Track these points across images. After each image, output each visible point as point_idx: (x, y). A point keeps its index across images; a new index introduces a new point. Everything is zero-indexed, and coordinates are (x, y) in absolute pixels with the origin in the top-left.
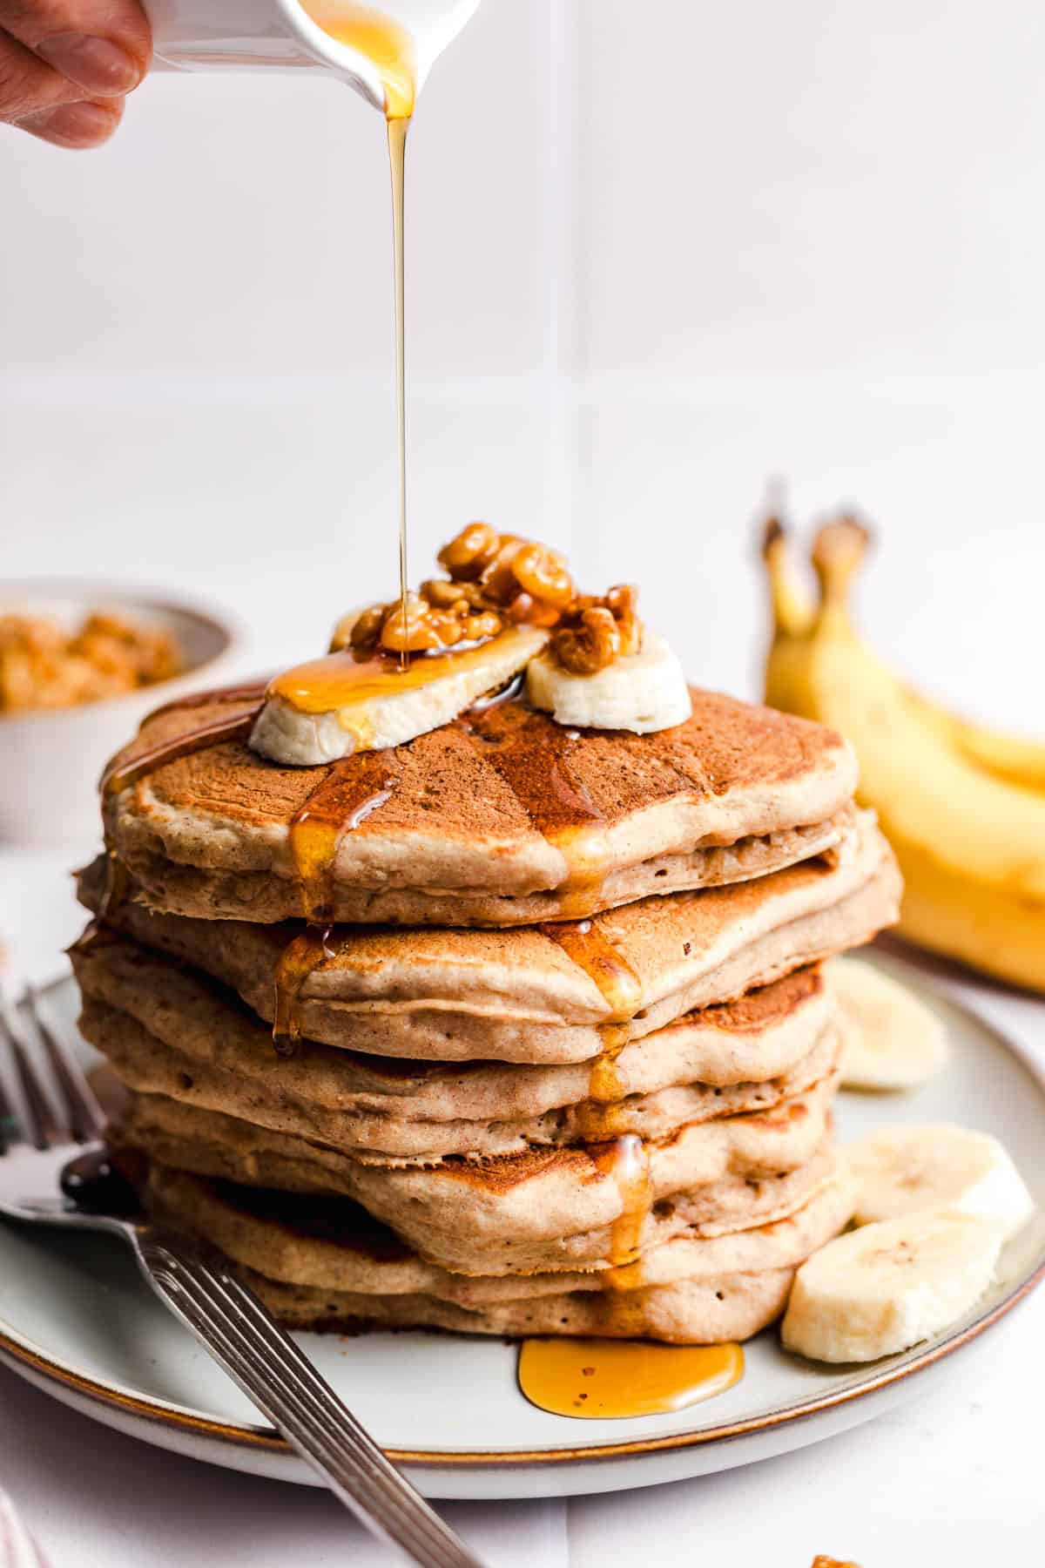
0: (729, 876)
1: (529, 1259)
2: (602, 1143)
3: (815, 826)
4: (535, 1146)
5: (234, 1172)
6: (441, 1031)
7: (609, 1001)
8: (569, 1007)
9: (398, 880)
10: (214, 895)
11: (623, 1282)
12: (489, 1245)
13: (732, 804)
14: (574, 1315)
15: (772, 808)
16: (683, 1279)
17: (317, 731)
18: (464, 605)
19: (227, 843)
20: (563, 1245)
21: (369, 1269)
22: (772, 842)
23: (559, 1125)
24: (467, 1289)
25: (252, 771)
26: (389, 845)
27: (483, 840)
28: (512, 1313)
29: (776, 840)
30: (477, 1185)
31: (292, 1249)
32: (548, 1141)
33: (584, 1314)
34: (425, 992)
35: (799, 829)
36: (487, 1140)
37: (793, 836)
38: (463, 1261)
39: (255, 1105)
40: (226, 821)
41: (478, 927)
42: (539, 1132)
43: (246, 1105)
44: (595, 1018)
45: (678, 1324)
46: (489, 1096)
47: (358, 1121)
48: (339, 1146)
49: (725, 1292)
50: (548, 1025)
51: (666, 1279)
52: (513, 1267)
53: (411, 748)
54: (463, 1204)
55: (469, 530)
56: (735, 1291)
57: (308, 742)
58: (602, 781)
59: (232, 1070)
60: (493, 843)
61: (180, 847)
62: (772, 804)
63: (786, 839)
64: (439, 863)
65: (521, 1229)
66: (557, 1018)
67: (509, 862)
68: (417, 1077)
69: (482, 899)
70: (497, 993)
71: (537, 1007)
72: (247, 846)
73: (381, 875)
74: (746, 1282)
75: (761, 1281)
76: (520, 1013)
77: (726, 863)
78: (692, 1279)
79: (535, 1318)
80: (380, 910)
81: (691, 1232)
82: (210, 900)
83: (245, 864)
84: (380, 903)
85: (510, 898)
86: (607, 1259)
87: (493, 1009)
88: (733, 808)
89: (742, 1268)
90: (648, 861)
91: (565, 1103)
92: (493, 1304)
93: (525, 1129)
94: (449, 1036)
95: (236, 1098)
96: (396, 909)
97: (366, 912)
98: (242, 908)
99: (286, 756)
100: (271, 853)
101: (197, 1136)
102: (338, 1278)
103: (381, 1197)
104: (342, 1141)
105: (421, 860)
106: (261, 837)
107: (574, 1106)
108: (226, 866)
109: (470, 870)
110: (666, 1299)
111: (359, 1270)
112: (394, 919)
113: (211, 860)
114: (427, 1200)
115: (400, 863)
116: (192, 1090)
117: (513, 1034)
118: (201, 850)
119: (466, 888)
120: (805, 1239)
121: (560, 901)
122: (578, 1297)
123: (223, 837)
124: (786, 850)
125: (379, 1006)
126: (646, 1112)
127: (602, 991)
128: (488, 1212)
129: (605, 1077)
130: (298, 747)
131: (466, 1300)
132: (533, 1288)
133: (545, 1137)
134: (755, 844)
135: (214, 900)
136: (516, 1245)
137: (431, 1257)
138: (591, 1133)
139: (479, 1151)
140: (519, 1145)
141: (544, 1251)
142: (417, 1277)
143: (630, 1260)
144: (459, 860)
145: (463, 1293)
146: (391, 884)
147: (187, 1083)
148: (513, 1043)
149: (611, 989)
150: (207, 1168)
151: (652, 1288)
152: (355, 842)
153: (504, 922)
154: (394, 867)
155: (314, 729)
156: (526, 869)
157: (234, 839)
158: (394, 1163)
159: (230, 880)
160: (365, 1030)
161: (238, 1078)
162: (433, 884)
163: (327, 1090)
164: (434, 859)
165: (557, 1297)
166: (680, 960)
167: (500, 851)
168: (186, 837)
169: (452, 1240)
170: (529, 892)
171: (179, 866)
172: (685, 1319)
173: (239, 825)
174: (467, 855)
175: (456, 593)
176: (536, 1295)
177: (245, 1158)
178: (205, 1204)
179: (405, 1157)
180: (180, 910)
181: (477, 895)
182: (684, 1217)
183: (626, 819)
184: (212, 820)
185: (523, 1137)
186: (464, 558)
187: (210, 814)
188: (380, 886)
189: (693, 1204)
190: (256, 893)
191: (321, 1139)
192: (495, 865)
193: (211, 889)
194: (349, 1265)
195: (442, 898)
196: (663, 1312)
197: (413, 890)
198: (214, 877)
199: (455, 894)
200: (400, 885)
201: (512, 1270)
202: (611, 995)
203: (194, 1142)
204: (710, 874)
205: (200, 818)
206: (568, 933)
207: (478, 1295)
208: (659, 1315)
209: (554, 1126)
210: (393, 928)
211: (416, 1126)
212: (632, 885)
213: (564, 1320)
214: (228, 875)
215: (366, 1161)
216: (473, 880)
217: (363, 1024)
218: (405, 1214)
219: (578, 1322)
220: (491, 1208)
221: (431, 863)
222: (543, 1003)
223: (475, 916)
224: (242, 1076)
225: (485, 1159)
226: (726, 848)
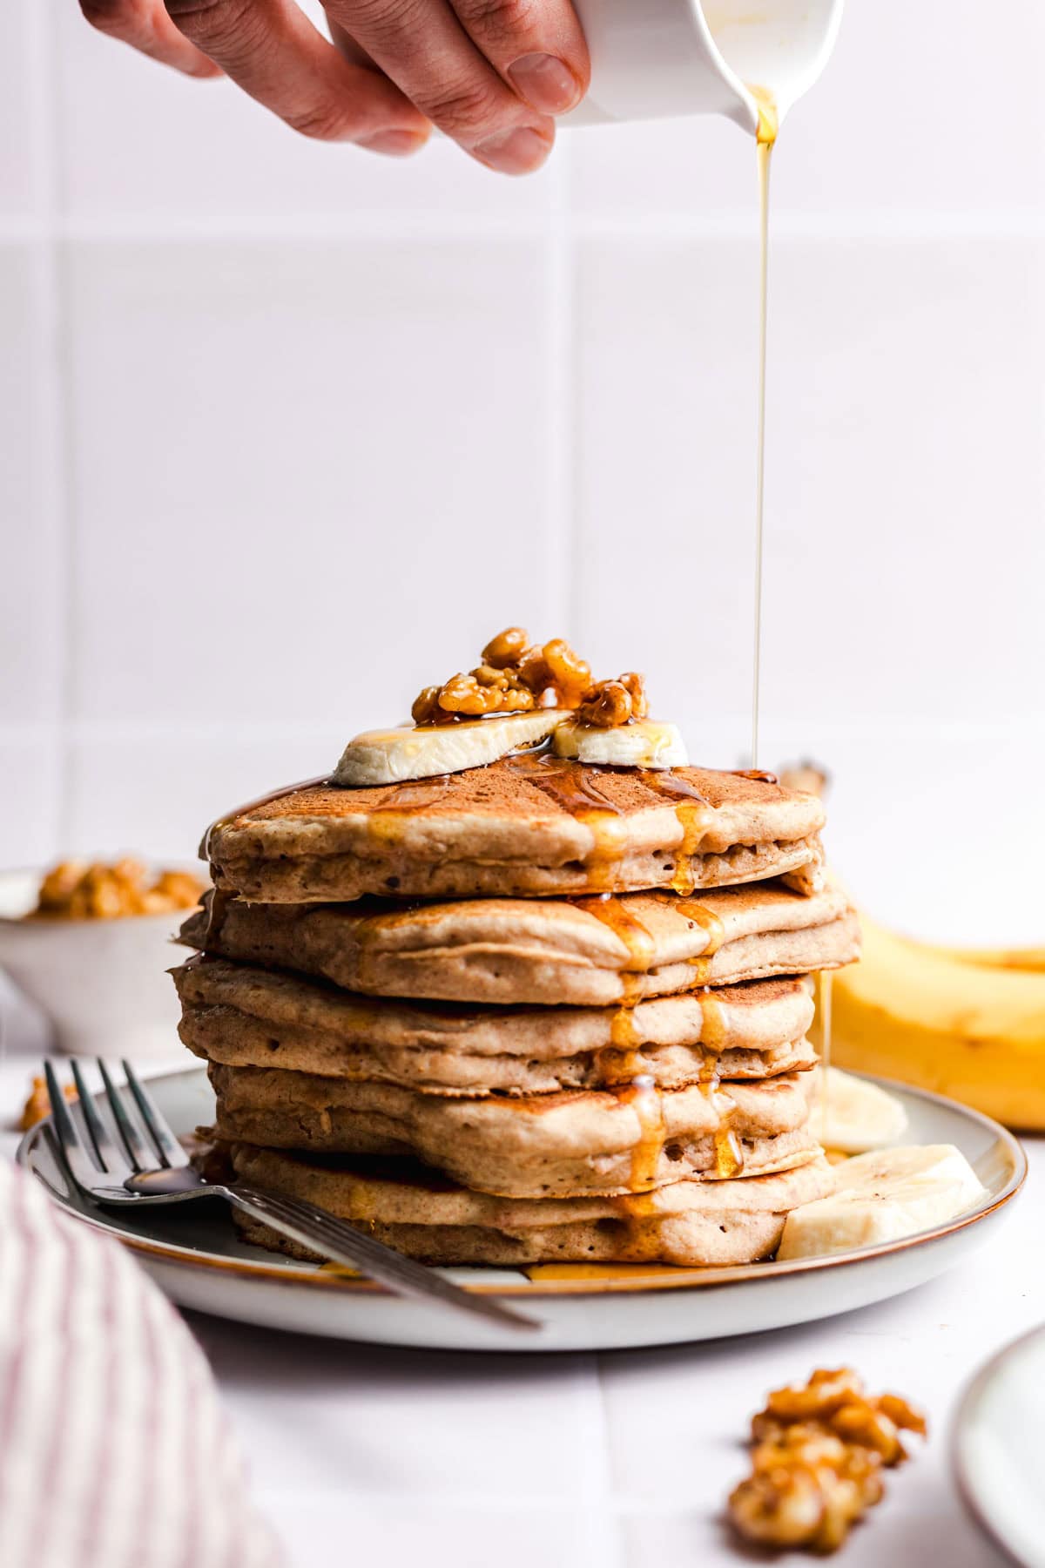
0: (724, 878)
1: (561, 1180)
2: (622, 1085)
3: (792, 843)
4: (567, 1087)
5: (310, 1137)
6: (491, 971)
7: (630, 949)
8: (596, 952)
9: (457, 854)
10: (302, 878)
11: (640, 1209)
12: (529, 1162)
13: (725, 815)
14: (600, 1244)
15: (758, 821)
16: (691, 1210)
17: (388, 756)
18: (505, 682)
19: (315, 832)
20: (591, 1163)
21: (426, 1199)
22: (758, 852)
23: (587, 1069)
24: (508, 1214)
25: (333, 793)
26: (448, 824)
27: (525, 818)
28: (547, 1240)
29: (761, 850)
30: (518, 1109)
31: (360, 1187)
32: (578, 1083)
33: (608, 1243)
34: (478, 937)
35: (779, 843)
36: (526, 1076)
37: (775, 849)
38: (505, 1183)
39: (333, 1054)
40: (314, 818)
41: (521, 894)
42: (569, 1075)
43: (325, 1055)
44: (616, 963)
45: (689, 1248)
46: (530, 1035)
47: (420, 1055)
48: (403, 1082)
49: (727, 1226)
50: (579, 966)
51: (678, 1208)
52: (549, 1191)
53: (463, 775)
54: (508, 1124)
55: (508, 632)
56: (736, 1225)
57: (380, 767)
58: (620, 793)
59: (314, 1026)
60: (533, 819)
61: (276, 841)
62: (757, 817)
63: (769, 850)
64: (489, 835)
65: (557, 1144)
66: (585, 960)
67: (546, 832)
68: (469, 1019)
69: (524, 868)
70: (537, 937)
71: (570, 951)
72: (332, 832)
73: (442, 847)
74: (745, 1219)
75: (758, 1219)
76: (556, 955)
77: (721, 867)
78: (699, 1211)
79: (566, 1246)
80: (440, 882)
81: (698, 1176)
82: (299, 883)
83: (329, 847)
84: (440, 873)
85: (546, 868)
86: (627, 1185)
87: (534, 950)
88: (727, 817)
89: (741, 1205)
90: (657, 854)
91: (592, 1046)
92: (531, 1229)
93: (558, 1071)
94: (497, 975)
95: (316, 1050)
96: (454, 879)
97: (429, 883)
98: (326, 887)
99: (362, 779)
100: (351, 835)
101: (280, 1103)
102: (398, 1210)
103: (438, 1127)
104: (407, 1075)
105: (474, 834)
106: (344, 825)
107: (599, 1052)
108: (314, 852)
109: (514, 841)
110: (679, 1226)
111: (417, 1200)
112: (451, 889)
113: (302, 847)
114: (477, 1124)
115: (457, 836)
116: (279, 1050)
117: (550, 972)
118: (293, 841)
119: (512, 858)
120: (793, 1193)
121: (587, 874)
122: (604, 1226)
123: (312, 829)
124: (769, 858)
125: (438, 952)
126: (659, 1062)
127: (624, 941)
128: (529, 1130)
129: (625, 1026)
130: (372, 771)
131: (508, 1225)
132: (565, 1214)
133: (576, 1079)
134: (744, 853)
135: (303, 882)
136: (552, 1163)
137: (477, 1186)
138: (613, 1077)
139: (520, 1087)
140: (554, 1085)
141: (576, 1172)
142: (466, 1206)
143: (647, 1189)
144: (505, 832)
145: (506, 1218)
146: (450, 856)
147: (274, 1045)
148: (551, 980)
149: (630, 939)
150: (287, 1137)
151: (665, 1216)
152: (420, 821)
153: (542, 891)
154: (453, 841)
155: (386, 756)
156: (560, 840)
157: (321, 828)
158: (450, 1092)
159: (317, 865)
160: (427, 973)
161: (319, 1032)
162: (485, 855)
163: (394, 1031)
164: (485, 832)
165: (584, 1224)
166: (686, 930)
167: (539, 824)
168: (281, 833)
169: (497, 1159)
170: (562, 863)
171: (275, 860)
172: (694, 1243)
173: (325, 818)
174: (512, 828)
175: (496, 674)
176: (568, 1221)
177: (321, 1114)
178: (284, 1166)
179: (458, 1087)
180: (273, 899)
181: (518, 864)
182: (691, 1161)
183: (640, 811)
184: (302, 820)
185: (557, 1078)
186: (504, 650)
187: (301, 817)
188: (440, 857)
189: (699, 1151)
190: (338, 872)
191: (388, 1076)
192: (536, 836)
193: (300, 872)
194: (408, 1198)
195: (491, 867)
196: (675, 1237)
197: (468, 861)
198: (303, 863)
199: (502, 863)
200: (457, 857)
201: (547, 1194)
202: (632, 944)
203: (278, 1112)
204: (706, 877)
205: (292, 820)
206: (593, 904)
207: (520, 1218)
208: (674, 1238)
209: (582, 1070)
210: (450, 897)
211: (468, 1059)
212: (645, 872)
213: (591, 1248)
214: (314, 861)
215: (426, 1090)
216: (517, 849)
217: (426, 968)
218: (458, 1140)
219: (603, 1250)
220: (530, 1126)
221: (483, 835)
222: (573, 946)
223: (518, 884)
224: (321, 1030)
225: (525, 1094)
226: (719, 855)
